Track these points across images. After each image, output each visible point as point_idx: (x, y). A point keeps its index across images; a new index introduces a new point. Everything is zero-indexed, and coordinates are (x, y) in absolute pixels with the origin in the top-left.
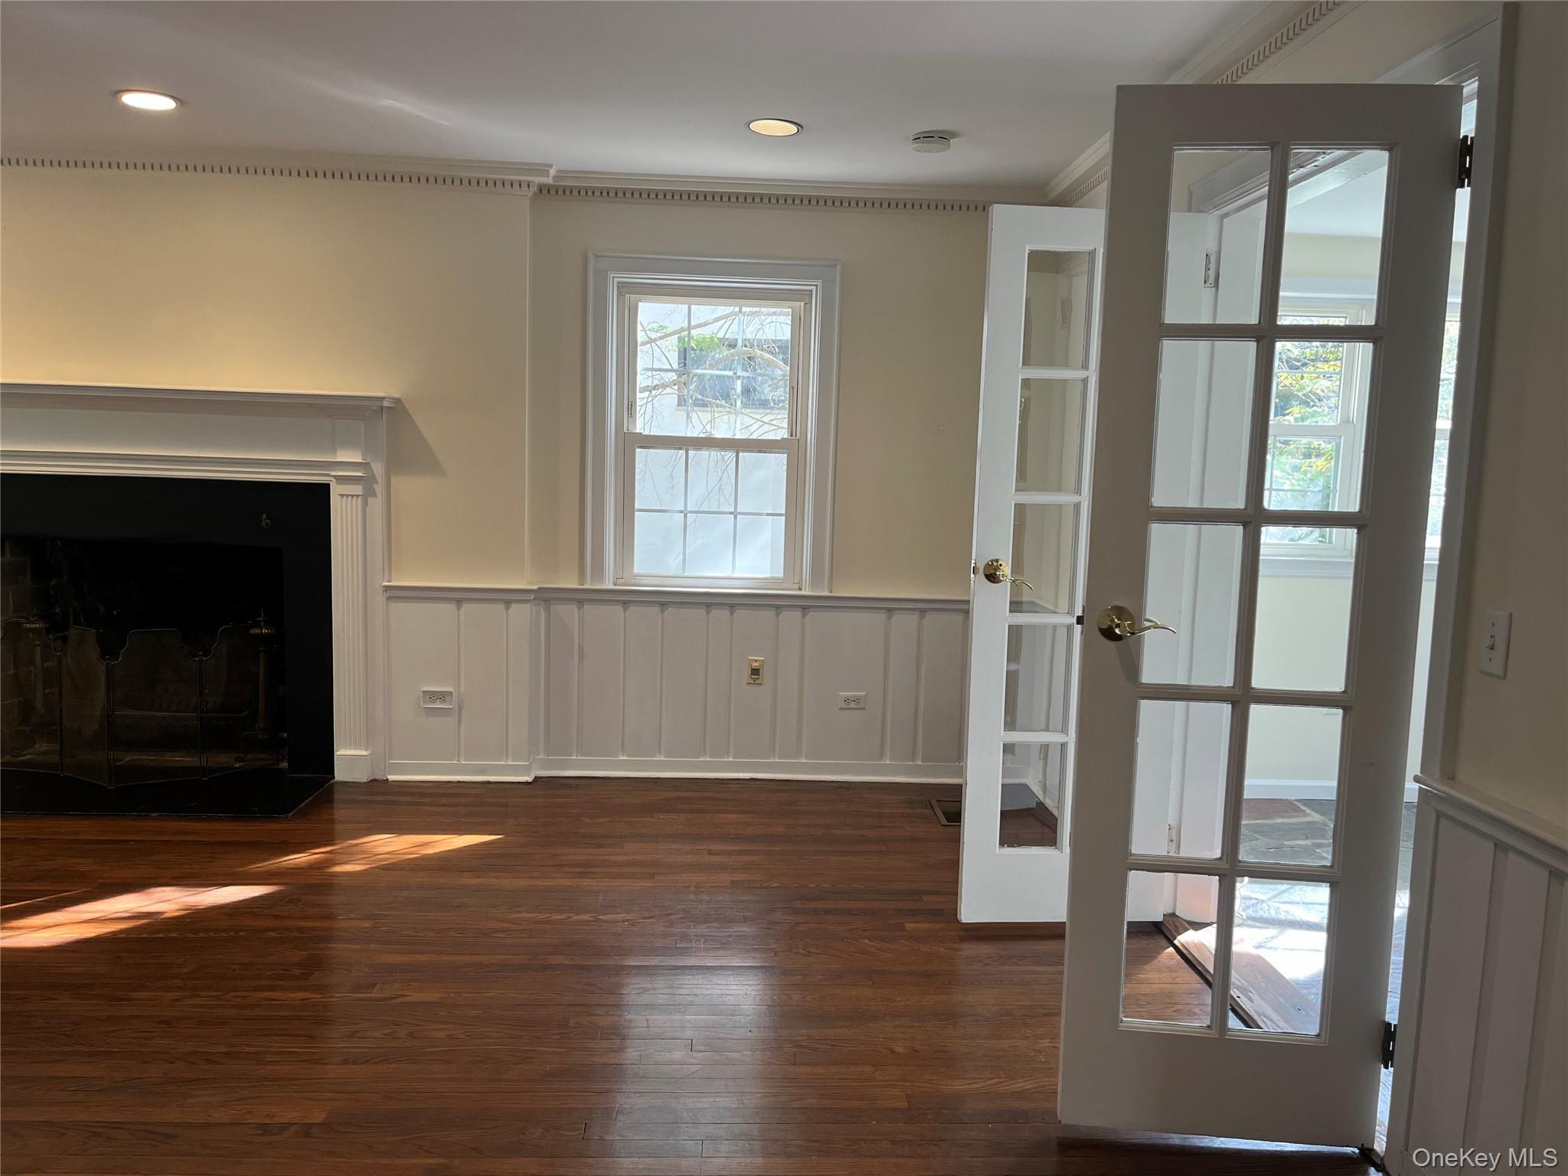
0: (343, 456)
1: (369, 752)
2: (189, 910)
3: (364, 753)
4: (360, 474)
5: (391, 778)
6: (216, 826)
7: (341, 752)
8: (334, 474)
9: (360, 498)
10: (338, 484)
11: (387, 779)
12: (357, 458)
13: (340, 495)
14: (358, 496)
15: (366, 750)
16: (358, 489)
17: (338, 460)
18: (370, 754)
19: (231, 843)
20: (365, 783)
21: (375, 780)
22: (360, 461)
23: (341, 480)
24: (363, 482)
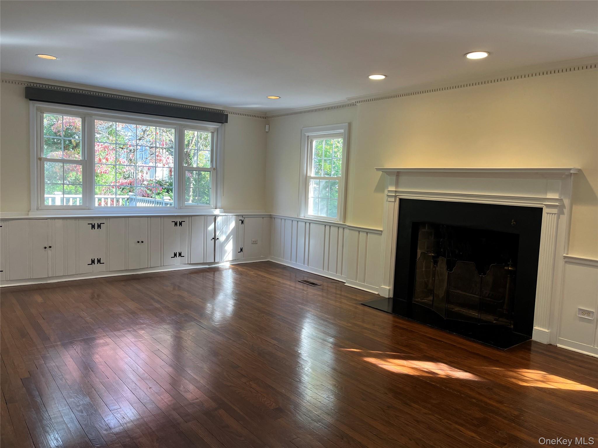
0: (550, 196)
1: (549, 331)
2: (448, 377)
3: (547, 331)
4: (557, 204)
5: (559, 345)
6: (475, 345)
7: (536, 328)
8: (545, 203)
9: (556, 215)
10: (546, 208)
11: (557, 346)
12: (556, 196)
13: (547, 213)
14: (555, 214)
15: (548, 330)
16: (555, 211)
17: (547, 197)
18: (550, 332)
19: (478, 354)
20: (546, 344)
21: (551, 345)
22: (558, 198)
23: (548, 206)
24: (558, 208)
